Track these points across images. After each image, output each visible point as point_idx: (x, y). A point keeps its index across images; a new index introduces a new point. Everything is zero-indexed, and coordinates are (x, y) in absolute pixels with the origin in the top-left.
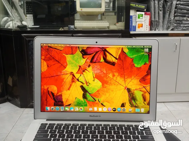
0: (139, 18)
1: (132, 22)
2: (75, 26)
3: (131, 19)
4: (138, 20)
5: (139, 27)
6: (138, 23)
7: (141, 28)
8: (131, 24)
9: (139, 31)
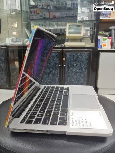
0: (104, 40)
1: (99, 43)
2: (65, 44)
3: (99, 41)
4: (103, 41)
5: (104, 46)
6: (103, 43)
7: (105, 46)
8: (99, 44)
9: (103, 48)
